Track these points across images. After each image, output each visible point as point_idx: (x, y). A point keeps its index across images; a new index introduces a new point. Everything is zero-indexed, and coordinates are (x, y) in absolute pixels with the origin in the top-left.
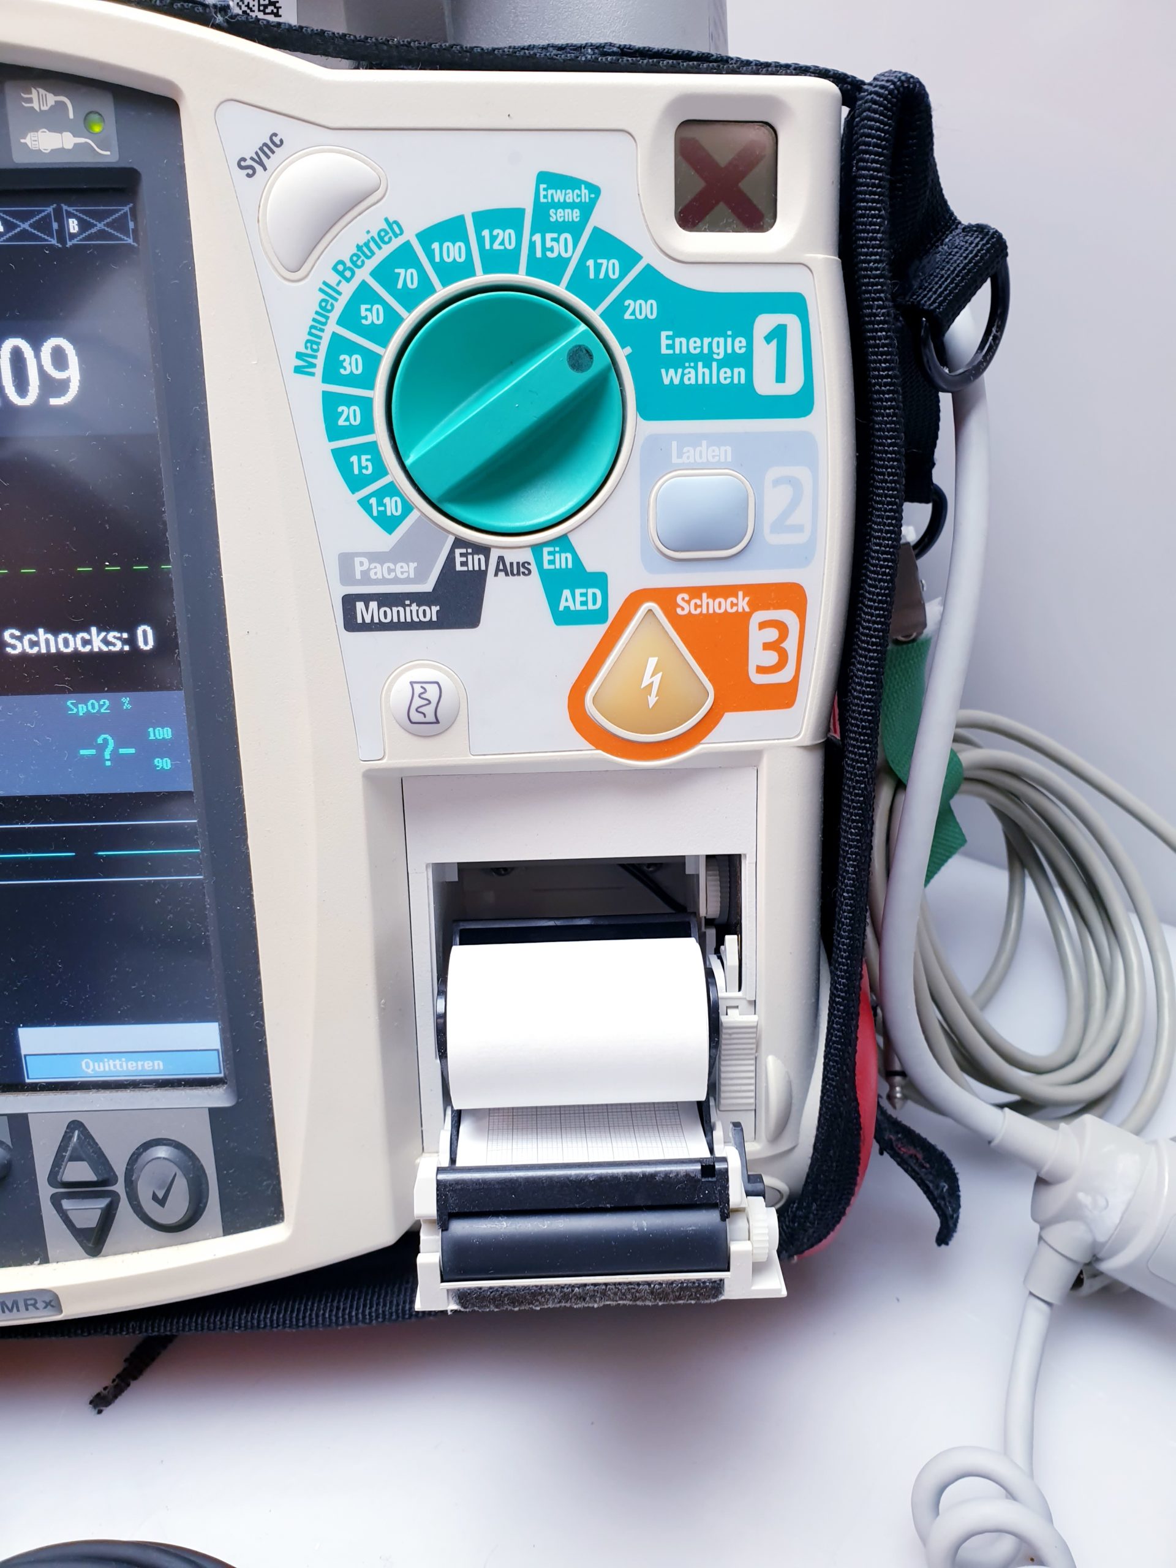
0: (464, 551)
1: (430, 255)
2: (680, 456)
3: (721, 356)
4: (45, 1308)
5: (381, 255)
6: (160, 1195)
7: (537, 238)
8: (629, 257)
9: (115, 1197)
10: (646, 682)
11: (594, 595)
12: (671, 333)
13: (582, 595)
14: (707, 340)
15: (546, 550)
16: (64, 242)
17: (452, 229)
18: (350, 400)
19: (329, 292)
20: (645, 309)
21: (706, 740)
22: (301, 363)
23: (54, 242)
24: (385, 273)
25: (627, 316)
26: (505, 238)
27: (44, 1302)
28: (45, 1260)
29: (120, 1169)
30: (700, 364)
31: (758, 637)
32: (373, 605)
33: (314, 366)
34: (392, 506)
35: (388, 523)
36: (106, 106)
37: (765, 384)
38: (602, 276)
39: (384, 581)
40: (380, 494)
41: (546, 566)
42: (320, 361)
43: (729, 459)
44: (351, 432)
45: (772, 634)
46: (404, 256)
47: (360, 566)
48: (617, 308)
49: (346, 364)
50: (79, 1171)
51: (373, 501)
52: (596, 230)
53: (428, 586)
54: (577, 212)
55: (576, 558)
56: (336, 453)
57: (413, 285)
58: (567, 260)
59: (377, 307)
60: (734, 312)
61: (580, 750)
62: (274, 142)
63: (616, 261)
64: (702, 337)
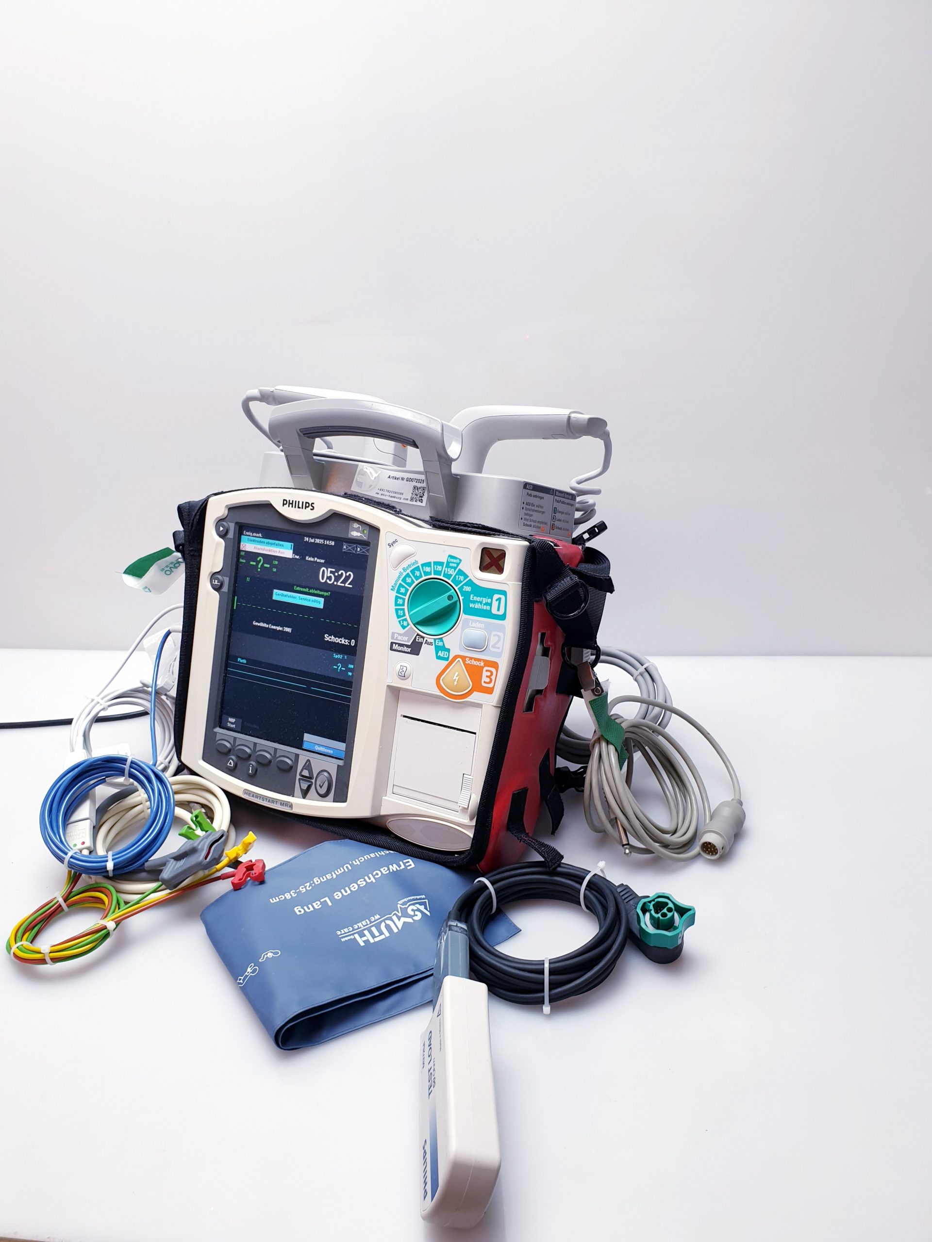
0: (419, 637)
1: (423, 569)
2: (471, 624)
3: (485, 603)
4: (289, 807)
5: (413, 567)
6: (321, 785)
7: (446, 569)
8: (466, 576)
9: (312, 782)
10: (455, 678)
11: (446, 654)
12: (473, 595)
13: (444, 653)
14: (482, 598)
15: (437, 640)
16: (356, 552)
17: (428, 564)
18: (401, 598)
19: (401, 573)
20: (468, 589)
21: (469, 697)
22: (393, 588)
23: (354, 552)
24: (413, 571)
26: (439, 568)
28: (293, 796)
29: (315, 775)
30: (479, 604)
31: (485, 674)
32: (397, 645)
34: (405, 623)
35: (404, 627)
36: (367, 528)
37: (494, 611)
38: (459, 580)
39: (400, 640)
40: (403, 620)
41: (437, 644)
42: (396, 588)
43: (484, 627)
44: (400, 605)
45: (489, 674)
46: (417, 568)
47: (396, 636)
48: (462, 587)
49: (401, 590)
50: (306, 773)
51: (401, 622)
52: (459, 569)
53: (409, 644)
54: (456, 565)
55: (444, 644)
56: (396, 609)
57: (418, 575)
58: (452, 575)
59: (410, 579)
60: (489, 593)
61: (437, 692)
62: (396, 541)
63: (463, 577)
64: (480, 597)
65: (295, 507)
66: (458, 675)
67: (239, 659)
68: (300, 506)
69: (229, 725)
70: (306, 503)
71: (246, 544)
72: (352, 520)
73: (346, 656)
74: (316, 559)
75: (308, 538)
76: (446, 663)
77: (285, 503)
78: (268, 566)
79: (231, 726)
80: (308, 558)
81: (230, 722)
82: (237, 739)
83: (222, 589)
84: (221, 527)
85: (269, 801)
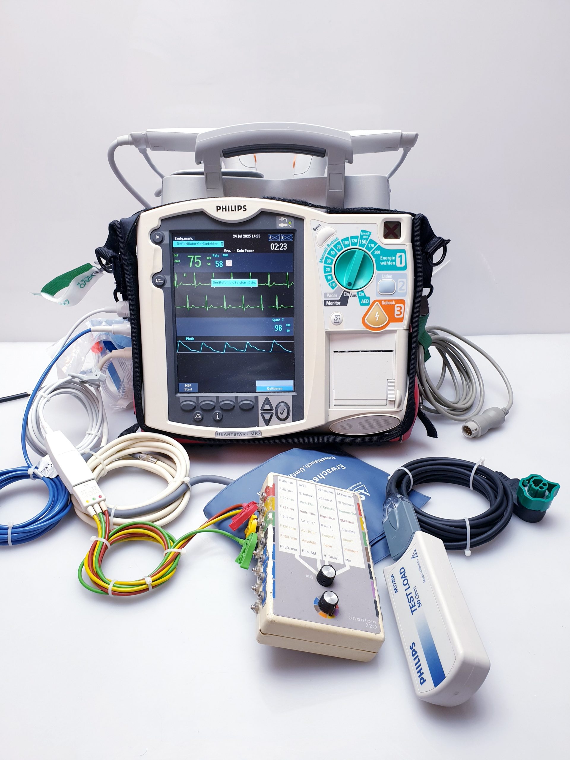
0: (345, 293)
1: (343, 243)
2: (383, 277)
3: (391, 260)
4: (259, 435)
5: (335, 243)
6: (282, 412)
7: (361, 240)
8: (376, 243)
9: (273, 413)
10: (376, 316)
11: (367, 301)
12: (382, 256)
13: (366, 300)
14: (388, 257)
15: (360, 293)
17: (347, 239)
18: (328, 267)
19: (326, 249)
20: (378, 252)
21: (387, 327)
22: (320, 261)
23: (279, 240)
24: (335, 246)
25: (375, 253)
26: (355, 240)
27: (259, 433)
28: (258, 426)
29: (274, 408)
30: (387, 261)
31: (396, 309)
32: (329, 302)
33: (322, 261)
34: (334, 285)
35: (333, 288)
36: (292, 220)
37: (398, 265)
38: (371, 246)
39: (331, 298)
40: (332, 283)
41: (359, 295)
42: (324, 260)
43: (392, 277)
44: (328, 272)
45: (399, 309)
46: (339, 243)
47: (328, 295)
48: (374, 251)
49: (328, 261)
50: (267, 407)
51: (331, 284)
52: (370, 239)
53: (339, 299)
54: (367, 236)
55: (364, 294)
56: (325, 276)
57: (340, 248)
58: (365, 244)
59: (334, 252)
60: (393, 253)
61: (364, 329)
62: (319, 226)
63: (373, 244)
64: (387, 257)
65: (229, 211)
66: (377, 313)
67: (187, 338)
68: (233, 209)
69: (186, 389)
70: (238, 206)
72: (279, 215)
73: (283, 319)
74: (246, 250)
75: (236, 235)
76: (368, 307)
77: (218, 208)
79: (189, 390)
80: (239, 251)
81: (187, 387)
82: (198, 398)
83: (166, 286)
84: (157, 236)
85: (241, 434)
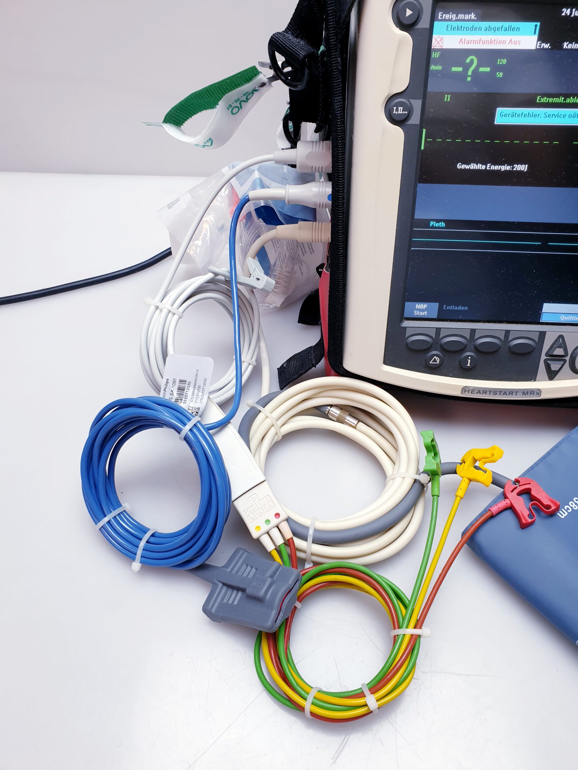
4: (536, 395)
9: (566, 361)
27: (537, 393)
28: (535, 380)
29: (570, 353)
50: (559, 351)
69: (417, 314)
71: (441, 36)
75: (569, 10)
78: (488, 69)
79: (421, 314)
80: (567, 45)
81: (418, 310)
82: (438, 330)
83: (410, 121)
84: (408, 10)
85: (505, 393)
